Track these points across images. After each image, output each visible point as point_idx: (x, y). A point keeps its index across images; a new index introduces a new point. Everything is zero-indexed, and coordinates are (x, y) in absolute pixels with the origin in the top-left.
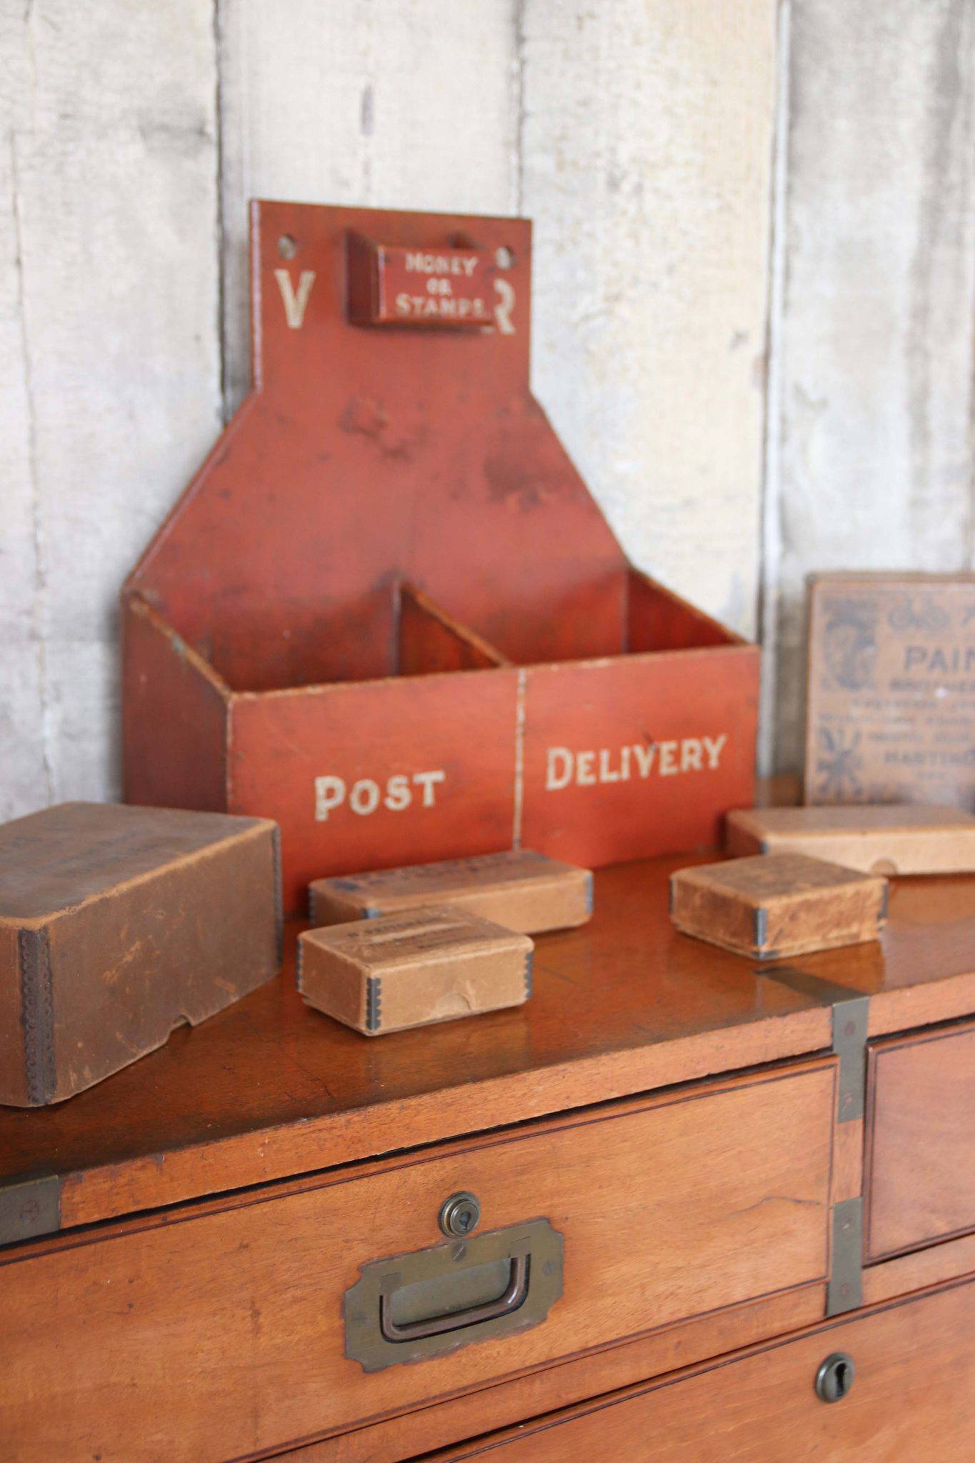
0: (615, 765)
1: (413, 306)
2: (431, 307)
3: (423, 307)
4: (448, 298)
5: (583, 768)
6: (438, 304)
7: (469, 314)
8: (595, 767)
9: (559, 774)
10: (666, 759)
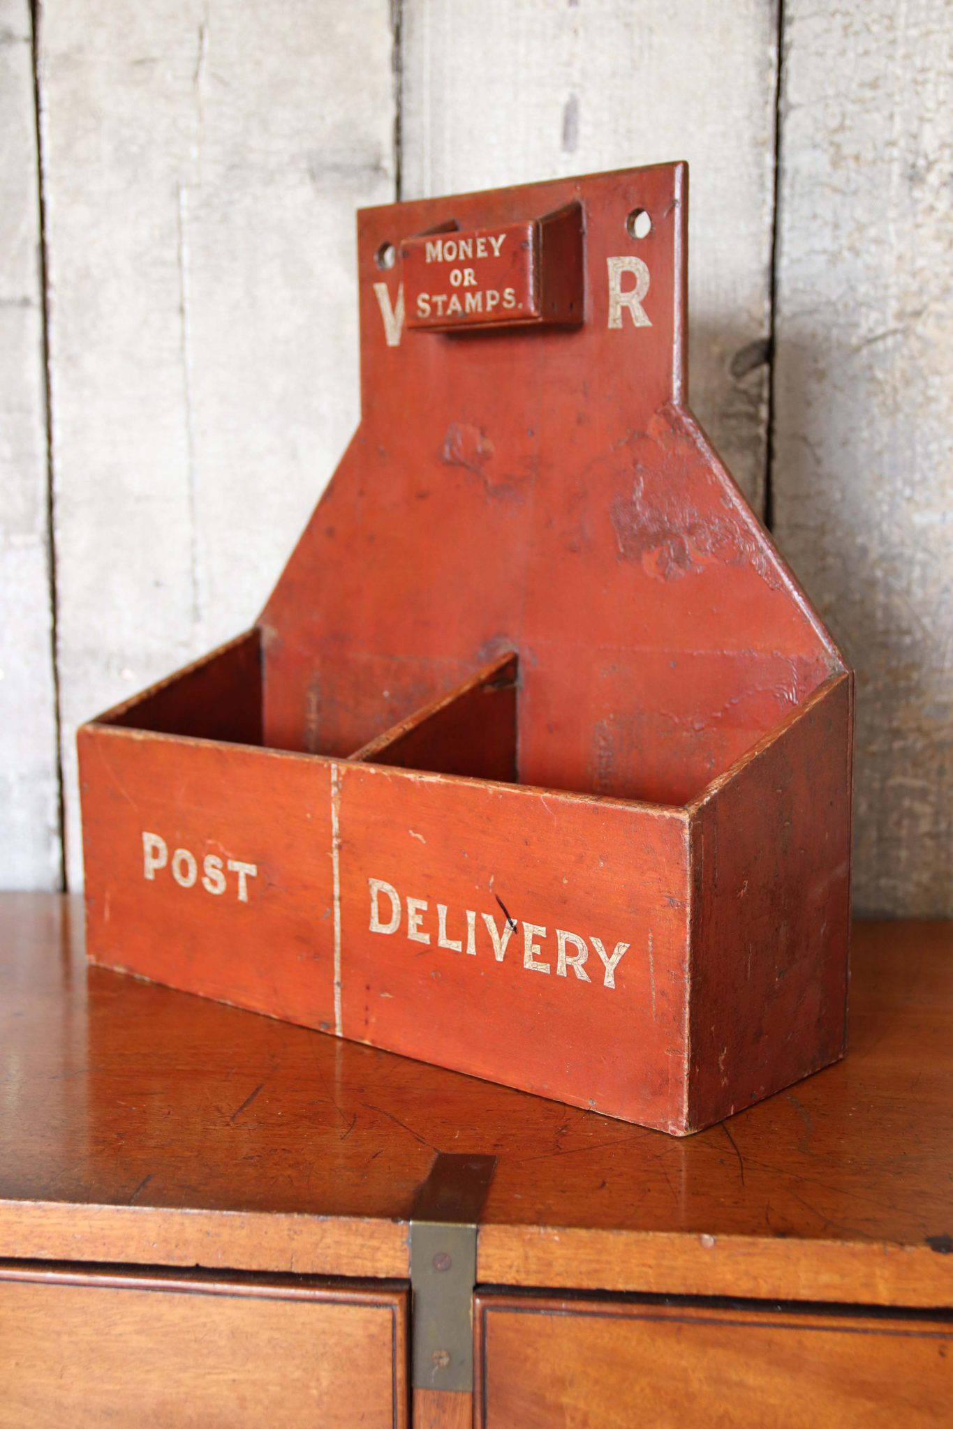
0: (457, 931)
1: (434, 306)
2: (455, 304)
3: (446, 305)
4: (473, 290)
5: (414, 921)
6: (462, 301)
7: (498, 308)
8: (429, 924)
9: (385, 918)
10: (531, 949)
